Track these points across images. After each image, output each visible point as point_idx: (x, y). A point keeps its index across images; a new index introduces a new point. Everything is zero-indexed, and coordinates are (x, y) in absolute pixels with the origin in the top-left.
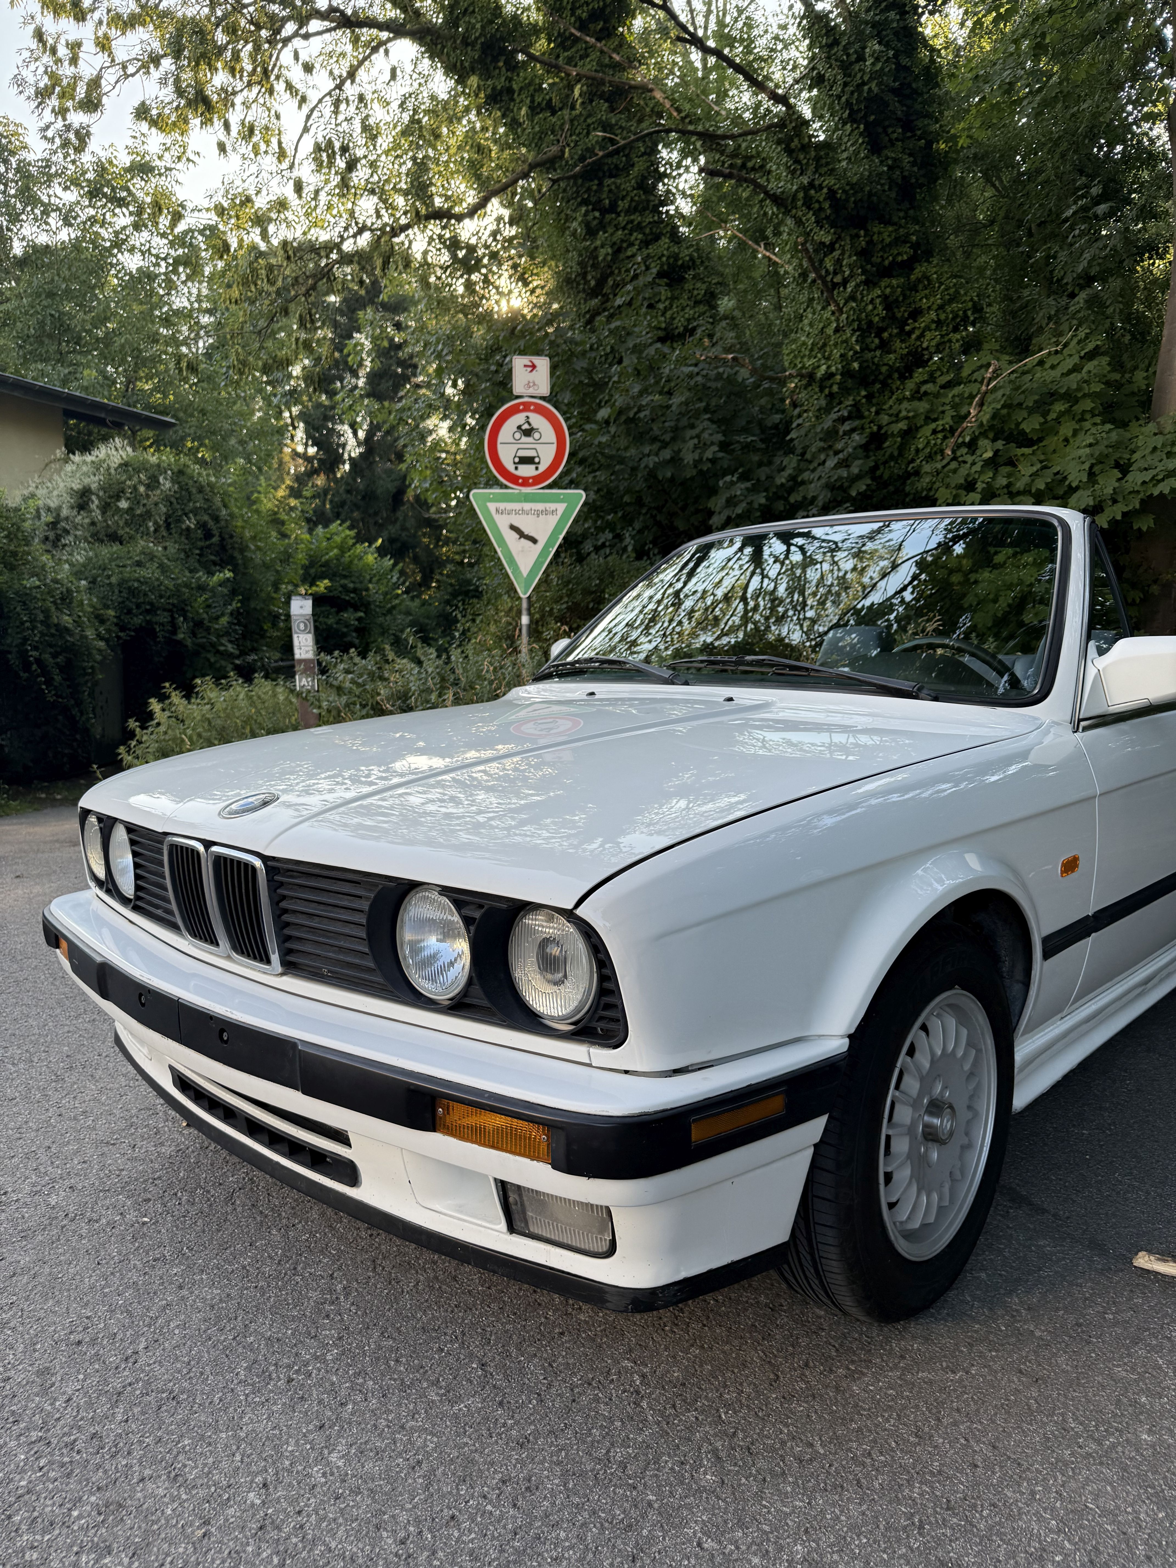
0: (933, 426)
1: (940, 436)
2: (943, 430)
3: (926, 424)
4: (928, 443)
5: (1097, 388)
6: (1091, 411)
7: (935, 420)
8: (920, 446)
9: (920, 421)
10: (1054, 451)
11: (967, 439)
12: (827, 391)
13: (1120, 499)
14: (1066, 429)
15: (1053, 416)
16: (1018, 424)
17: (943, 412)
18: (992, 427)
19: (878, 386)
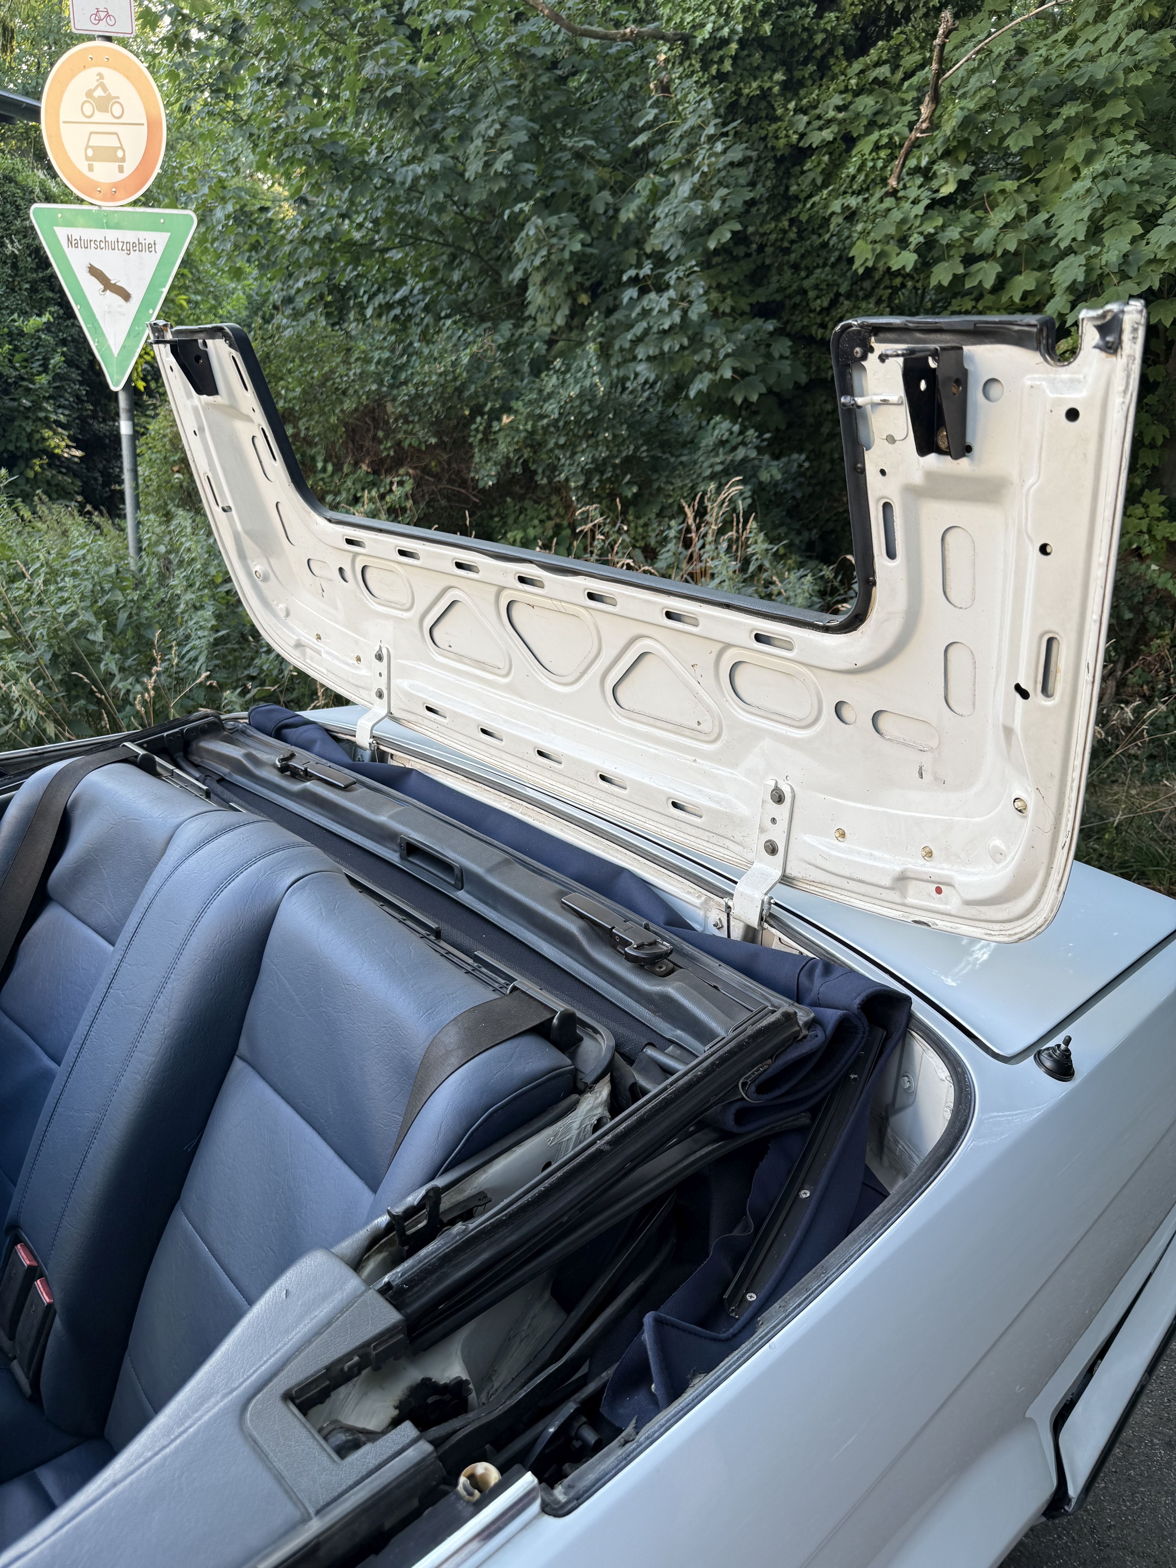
0: (875, 136)
1: (883, 154)
2: (891, 145)
3: (868, 132)
5: (1138, 80)
6: (1123, 121)
7: (882, 127)
8: (852, 170)
9: (857, 129)
10: (1057, 189)
11: (924, 162)
12: (714, 70)
13: (1133, 273)
14: (1075, 151)
15: (1057, 125)
16: (1003, 139)
17: (899, 115)
18: (964, 143)
19: (811, 68)
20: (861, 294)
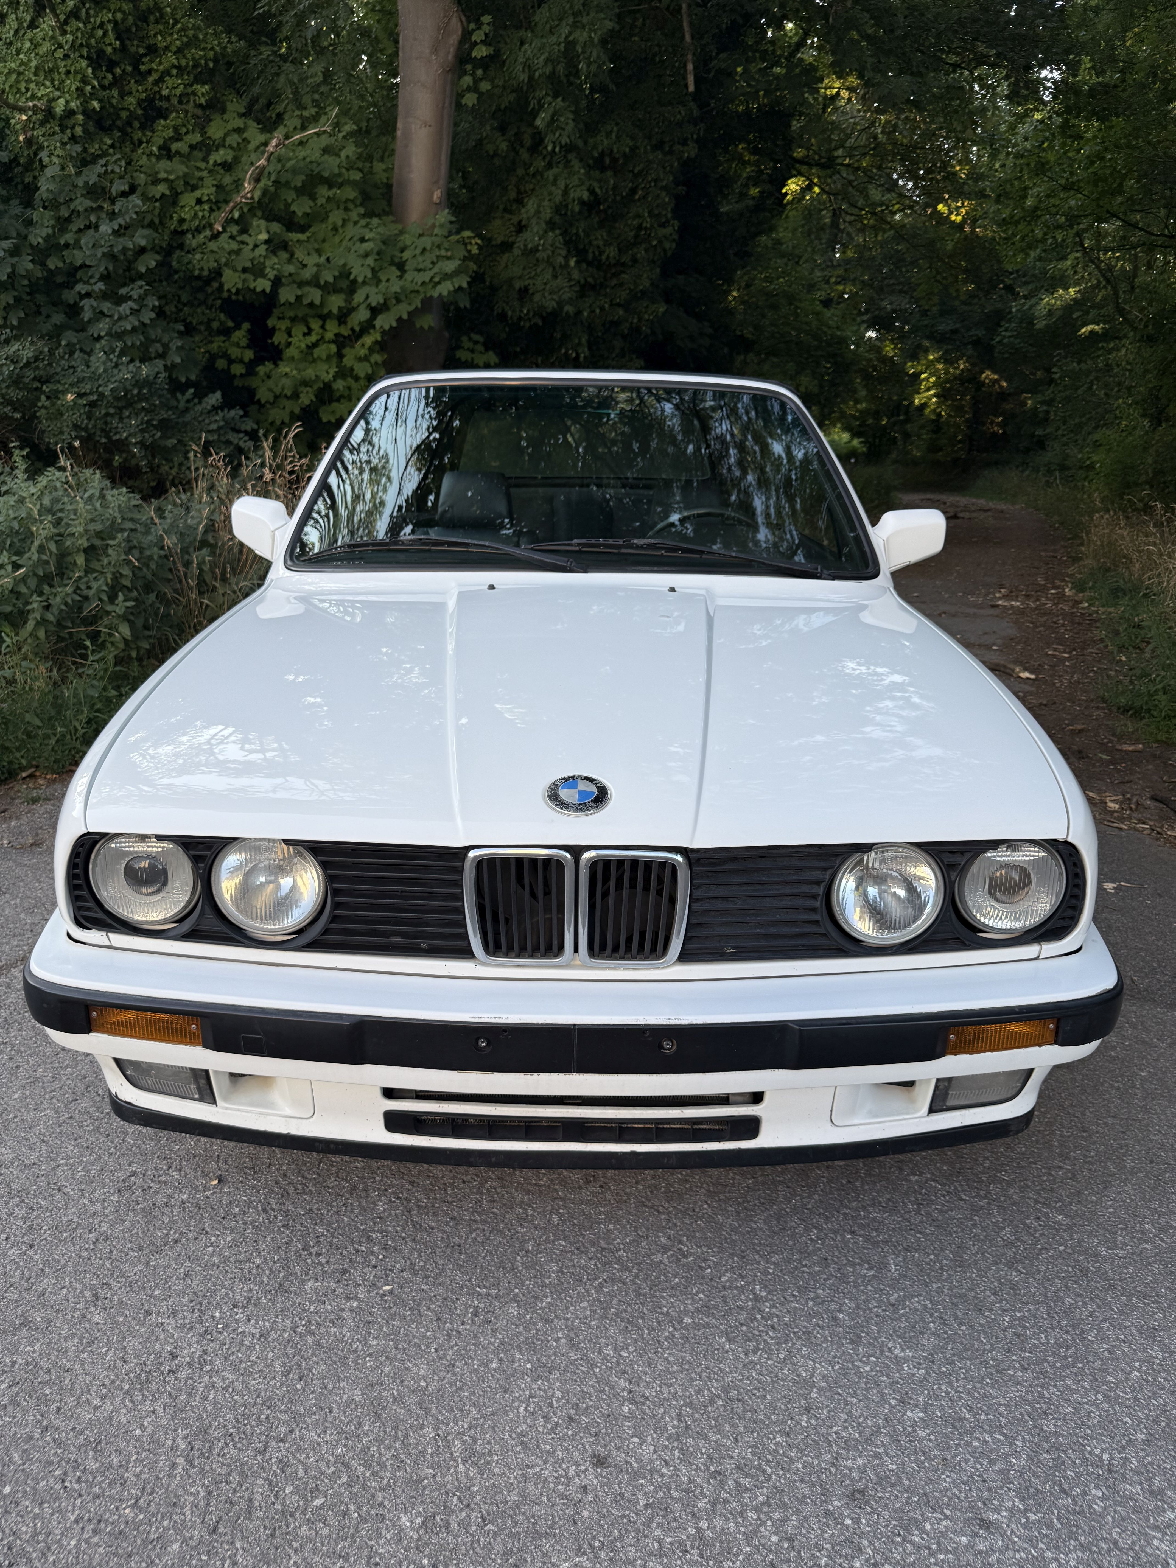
0: (198, 193)
1: (206, 207)
3: (188, 191)
4: (196, 214)
5: (355, 175)
6: (355, 201)
7: (196, 187)
8: (185, 216)
9: (181, 187)
10: (324, 241)
11: (236, 215)
13: (403, 297)
14: (335, 217)
15: (321, 200)
16: (288, 205)
18: (263, 205)
19: (118, 133)
20: (196, 303)
